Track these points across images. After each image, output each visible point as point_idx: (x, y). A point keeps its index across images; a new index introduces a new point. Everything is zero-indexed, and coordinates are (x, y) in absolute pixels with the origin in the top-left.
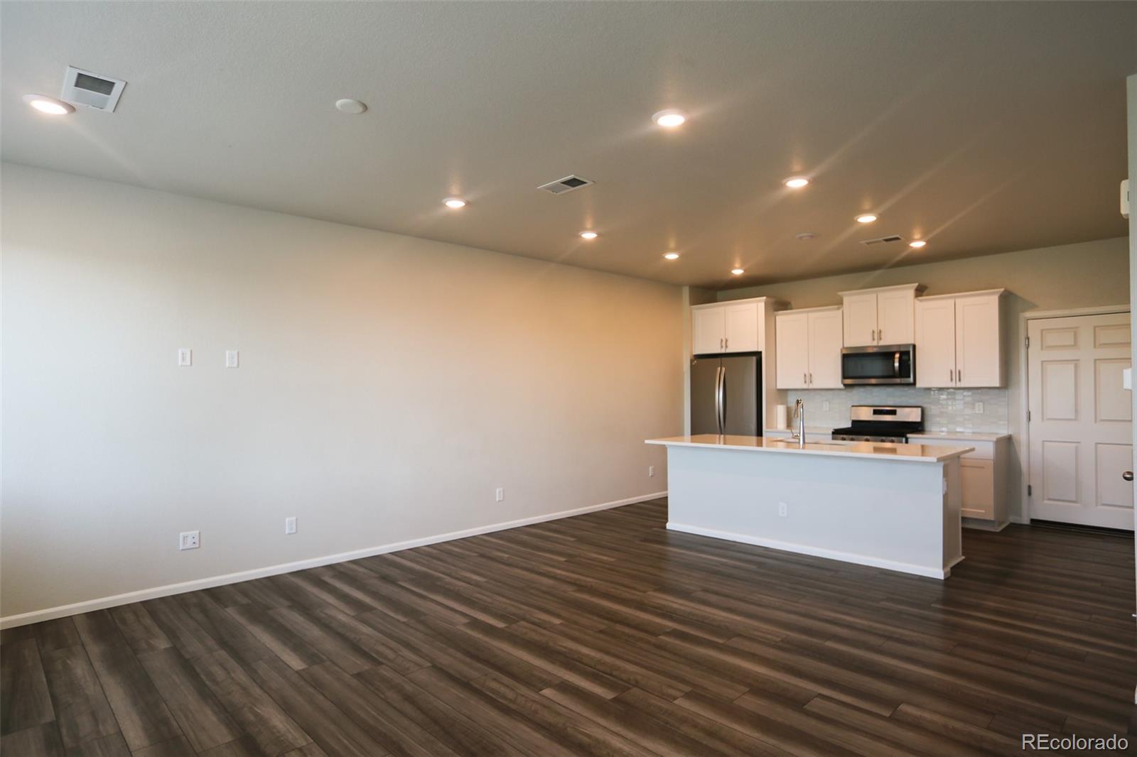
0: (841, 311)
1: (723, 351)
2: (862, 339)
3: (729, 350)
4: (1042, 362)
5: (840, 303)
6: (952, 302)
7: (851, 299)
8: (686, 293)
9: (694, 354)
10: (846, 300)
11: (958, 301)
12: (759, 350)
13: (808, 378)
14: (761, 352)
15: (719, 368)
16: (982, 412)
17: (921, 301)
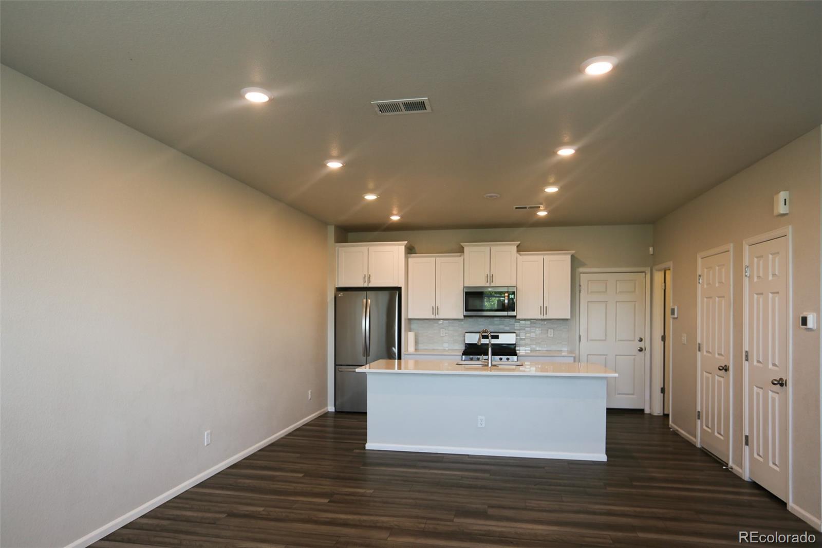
0: (462, 258)
1: (366, 285)
2: (477, 281)
3: (371, 285)
4: (588, 302)
5: (461, 250)
6: (541, 257)
7: (469, 249)
8: (331, 230)
9: (337, 287)
10: (466, 249)
11: (546, 257)
12: (399, 286)
13: (435, 310)
14: (401, 288)
15: (365, 300)
16: (552, 336)
17: (520, 255)
